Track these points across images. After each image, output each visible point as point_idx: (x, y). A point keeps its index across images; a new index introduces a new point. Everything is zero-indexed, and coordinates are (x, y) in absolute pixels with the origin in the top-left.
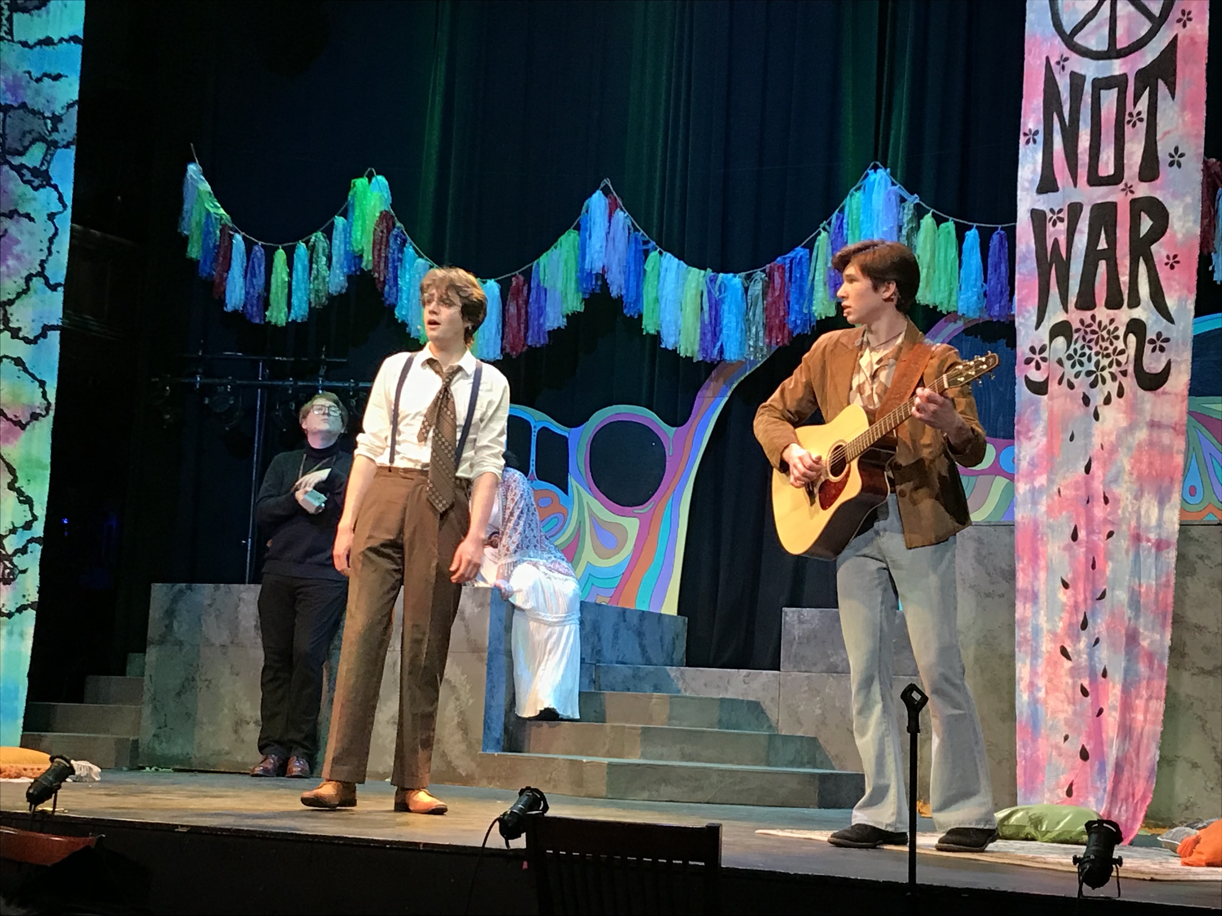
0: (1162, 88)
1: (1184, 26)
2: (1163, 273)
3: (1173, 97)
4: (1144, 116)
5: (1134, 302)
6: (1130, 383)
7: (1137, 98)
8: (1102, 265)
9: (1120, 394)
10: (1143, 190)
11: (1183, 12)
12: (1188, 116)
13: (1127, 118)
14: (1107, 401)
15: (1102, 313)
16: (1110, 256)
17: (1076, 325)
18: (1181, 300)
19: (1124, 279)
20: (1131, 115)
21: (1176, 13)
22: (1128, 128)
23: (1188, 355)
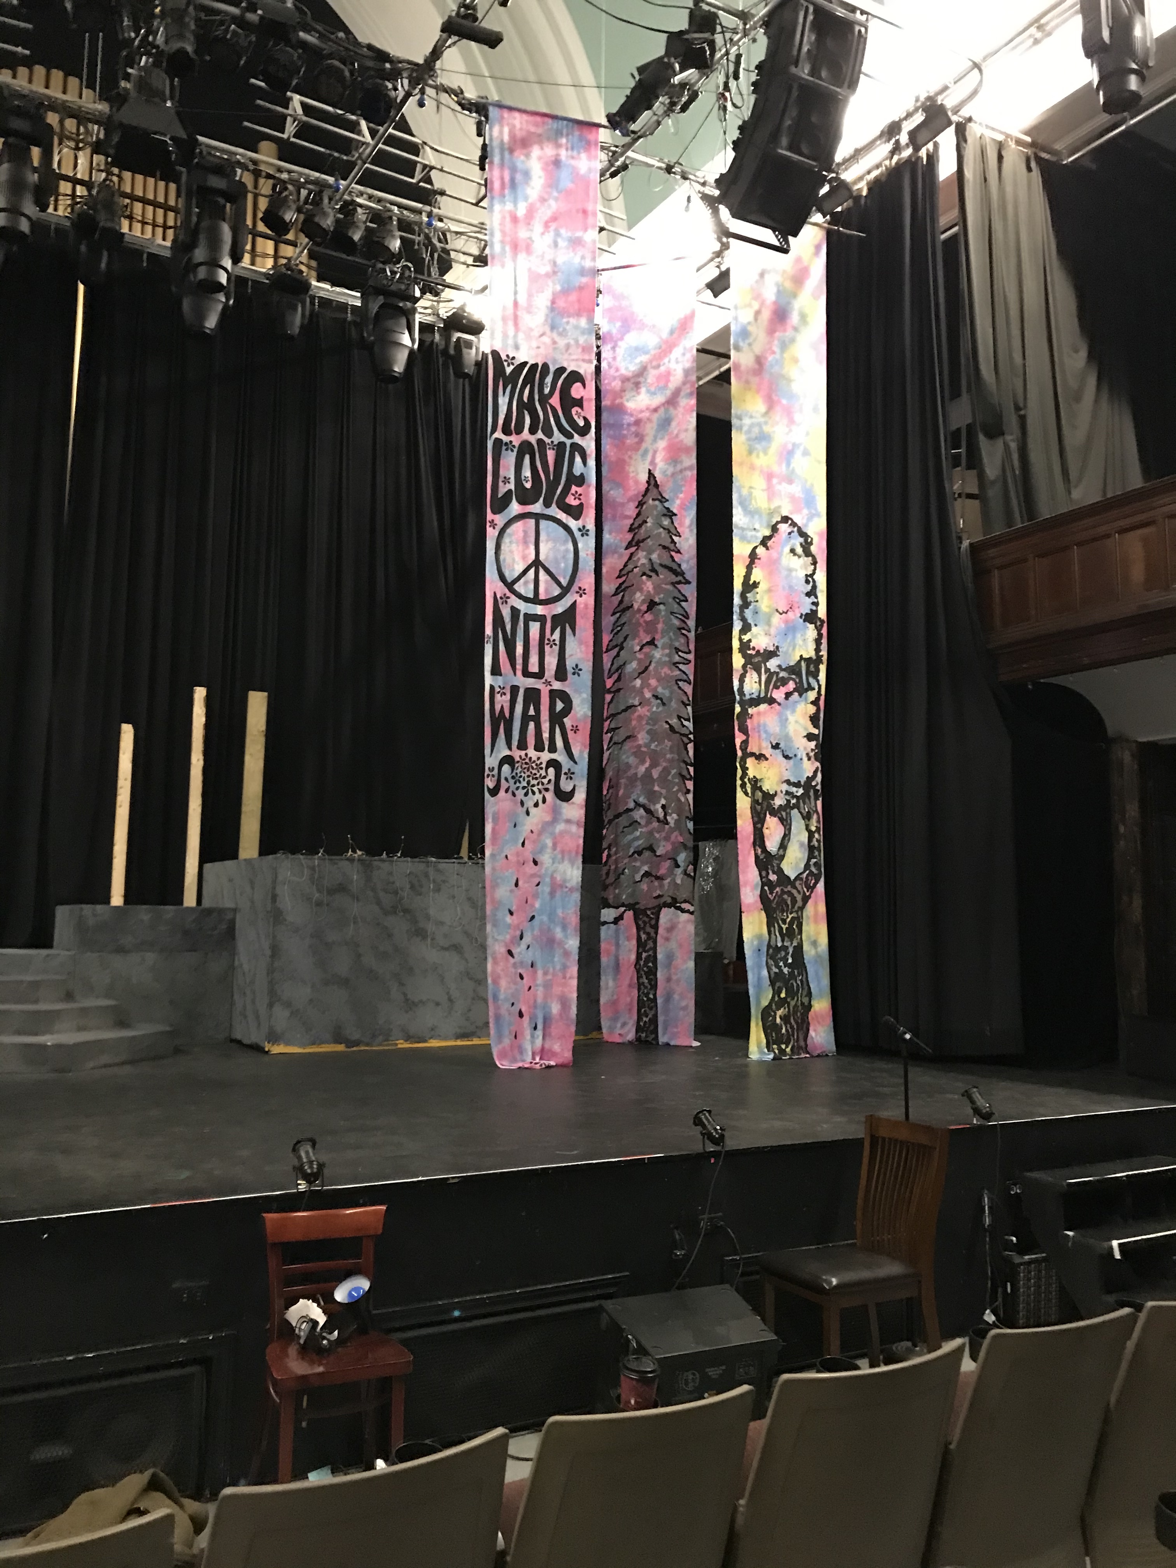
0: (568, 630)
1: (581, 596)
2: (570, 735)
3: (574, 635)
4: (557, 642)
5: (553, 749)
6: (549, 796)
7: (552, 632)
8: (532, 725)
9: (544, 801)
10: (557, 685)
11: (580, 588)
12: (583, 648)
13: (546, 642)
14: (536, 805)
15: (532, 753)
16: (537, 719)
17: (517, 759)
18: (581, 752)
19: (546, 735)
20: (549, 640)
21: (575, 588)
22: (547, 648)
23: (584, 783)
